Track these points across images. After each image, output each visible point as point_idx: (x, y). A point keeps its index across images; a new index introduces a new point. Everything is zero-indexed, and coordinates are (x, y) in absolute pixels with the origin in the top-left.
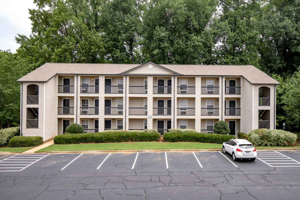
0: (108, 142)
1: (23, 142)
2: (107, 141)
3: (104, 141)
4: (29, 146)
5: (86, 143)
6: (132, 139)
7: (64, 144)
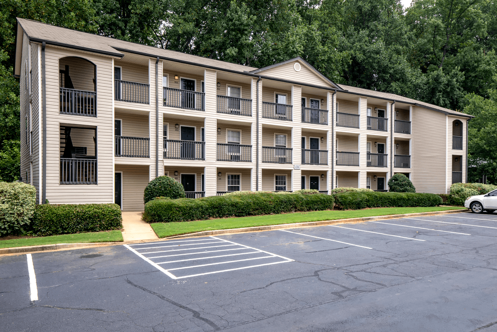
0: (258, 214)
1: (90, 218)
2: (257, 211)
3: (253, 212)
4: (107, 229)
5: (221, 217)
6: (296, 208)
7: (179, 220)
